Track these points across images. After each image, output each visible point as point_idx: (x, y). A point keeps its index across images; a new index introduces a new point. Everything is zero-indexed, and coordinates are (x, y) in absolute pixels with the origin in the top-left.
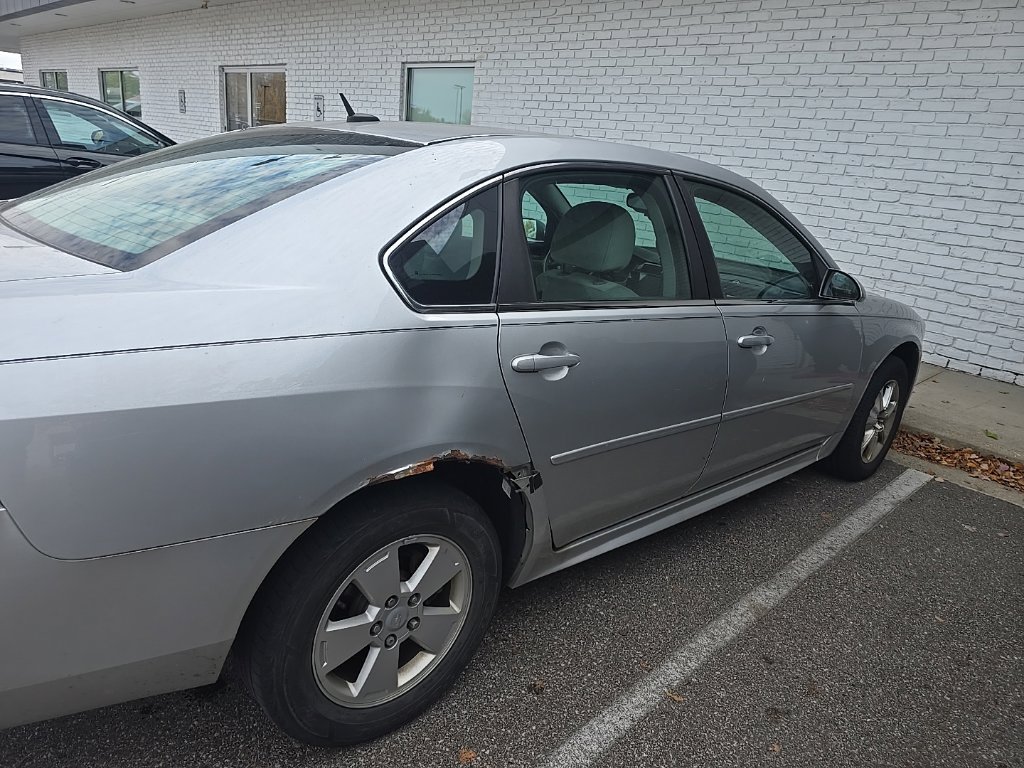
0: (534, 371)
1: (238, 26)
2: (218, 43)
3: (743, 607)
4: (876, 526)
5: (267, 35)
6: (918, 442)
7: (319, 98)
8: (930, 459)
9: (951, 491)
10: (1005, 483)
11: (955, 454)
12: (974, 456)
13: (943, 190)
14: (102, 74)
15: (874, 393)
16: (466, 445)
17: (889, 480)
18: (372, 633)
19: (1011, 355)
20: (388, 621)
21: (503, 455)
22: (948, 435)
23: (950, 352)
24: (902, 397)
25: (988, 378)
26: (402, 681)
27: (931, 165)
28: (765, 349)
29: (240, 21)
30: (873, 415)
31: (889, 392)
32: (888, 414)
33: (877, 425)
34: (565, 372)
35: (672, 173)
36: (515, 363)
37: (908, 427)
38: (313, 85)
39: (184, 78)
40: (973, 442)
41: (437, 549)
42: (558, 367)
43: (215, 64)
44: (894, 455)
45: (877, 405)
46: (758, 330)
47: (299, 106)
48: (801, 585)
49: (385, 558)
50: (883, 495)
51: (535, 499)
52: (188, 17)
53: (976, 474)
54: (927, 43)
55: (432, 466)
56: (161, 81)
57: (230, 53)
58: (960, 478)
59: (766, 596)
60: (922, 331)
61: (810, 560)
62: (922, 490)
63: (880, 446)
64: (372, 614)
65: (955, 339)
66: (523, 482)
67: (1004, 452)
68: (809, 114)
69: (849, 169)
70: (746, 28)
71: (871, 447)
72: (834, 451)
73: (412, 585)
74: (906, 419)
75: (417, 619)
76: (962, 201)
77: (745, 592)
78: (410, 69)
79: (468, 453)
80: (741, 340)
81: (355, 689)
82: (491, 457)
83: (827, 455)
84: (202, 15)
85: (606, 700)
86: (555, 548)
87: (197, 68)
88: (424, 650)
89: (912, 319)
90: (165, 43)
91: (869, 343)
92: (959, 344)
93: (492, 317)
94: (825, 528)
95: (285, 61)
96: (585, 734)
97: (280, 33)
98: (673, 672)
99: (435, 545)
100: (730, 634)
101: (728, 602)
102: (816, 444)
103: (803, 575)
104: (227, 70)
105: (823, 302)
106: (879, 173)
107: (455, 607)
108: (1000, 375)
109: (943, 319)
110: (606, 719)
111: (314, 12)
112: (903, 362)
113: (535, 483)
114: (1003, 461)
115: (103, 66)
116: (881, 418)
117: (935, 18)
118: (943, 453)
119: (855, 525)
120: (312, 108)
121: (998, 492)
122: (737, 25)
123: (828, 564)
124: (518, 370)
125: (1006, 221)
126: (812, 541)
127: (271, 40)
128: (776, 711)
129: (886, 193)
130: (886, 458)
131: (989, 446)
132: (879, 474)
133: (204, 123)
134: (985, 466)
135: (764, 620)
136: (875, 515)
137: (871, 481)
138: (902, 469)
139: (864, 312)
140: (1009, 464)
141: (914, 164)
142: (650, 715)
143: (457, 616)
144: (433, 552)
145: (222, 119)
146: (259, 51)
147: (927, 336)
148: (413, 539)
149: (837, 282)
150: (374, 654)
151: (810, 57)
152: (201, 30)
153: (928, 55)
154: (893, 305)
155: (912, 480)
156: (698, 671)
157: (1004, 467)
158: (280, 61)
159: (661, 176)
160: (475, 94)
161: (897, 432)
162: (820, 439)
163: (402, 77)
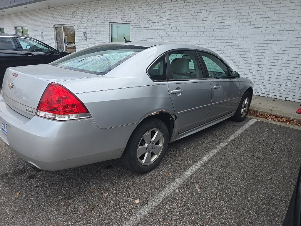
0: (175, 94)
1: (59, 13)
2: (53, 18)
3: (218, 147)
4: (246, 130)
5: (68, 16)
6: (254, 113)
7: (84, 33)
8: (257, 116)
9: (262, 123)
10: (275, 120)
11: (263, 115)
12: (267, 115)
13: (256, 51)
14: (16, 28)
15: (243, 100)
16: (164, 109)
17: (248, 121)
18: (147, 149)
19: (275, 91)
20: (149, 147)
21: (170, 112)
22: (261, 111)
23: (260, 92)
24: (249, 101)
25: (270, 98)
26: (152, 160)
27: (252, 45)
28: (219, 89)
29: (60, 12)
30: (243, 106)
31: (246, 100)
32: (247, 105)
33: (244, 108)
34: (181, 94)
35: (197, 50)
36: (172, 92)
37: (251, 109)
38: (83, 29)
39: (43, 29)
40: (267, 112)
41: (158, 132)
42: (179, 93)
43: (52, 24)
44: (248, 116)
45: (244, 103)
46: (217, 85)
47: (79, 36)
48: (230, 142)
49: (148, 133)
50: (246, 124)
51: (176, 121)
52: (43, 11)
53: (268, 119)
54: (250, 14)
55: (158, 113)
56: (35, 30)
57: (57, 21)
58: (264, 120)
59: (223, 145)
60: (253, 85)
61: (232, 137)
62: (256, 123)
63: (245, 113)
64: (146, 145)
65: (261, 88)
66: (174, 117)
67: (274, 113)
68: (222, 33)
69: (232, 47)
70: (204, 11)
71: (243, 113)
72: (235, 114)
73: (153, 139)
74: (250, 107)
75: (154, 147)
76: (261, 53)
77: (218, 144)
78: (111, 24)
79: (164, 110)
80: (214, 87)
81: (143, 161)
82: (168, 112)
83: (233, 115)
84: (47, 10)
85: (193, 164)
86: (179, 134)
87: (46, 26)
88: (155, 155)
89: (251, 83)
90: (36, 19)
91: (241, 89)
92: (262, 89)
93: (166, 82)
94: (234, 132)
95: (74, 23)
96: (190, 170)
97: (72, 15)
98: (205, 159)
99: (157, 131)
100: (216, 151)
101: (215, 146)
102: (230, 113)
103: (230, 140)
104: (56, 26)
105: (231, 78)
106: (240, 47)
107: (161, 145)
108: (273, 97)
109: (258, 83)
110: (193, 167)
111: (82, 9)
112: (249, 92)
113: (176, 118)
114: (274, 115)
115: (16, 26)
116: (245, 107)
117: (251, 7)
118: (260, 115)
119: (240, 131)
120: (83, 36)
121: (273, 122)
122: (201, 10)
123: (236, 138)
124: (172, 93)
125: (272, 58)
126: (231, 134)
127: (70, 17)
128: (228, 164)
129: (242, 52)
130: (246, 117)
131: (270, 112)
132: (245, 120)
133: (49, 42)
134: (270, 117)
135: (223, 149)
136: (245, 128)
137: (243, 121)
138: (251, 119)
139: (239, 81)
140: (275, 116)
141: (248, 45)
142: (202, 166)
143: (161, 147)
144: (157, 133)
145: (55, 40)
146: (66, 20)
147: (254, 85)
148: (153, 129)
149: (234, 73)
150: (147, 154)
151: (221, 18)
152: (47, 15)
153: (250, 17)
154: (246, 79)
155: (253, 121)
156: (211, 158)
157: (274, 117)
158: (72, 23)
159: (195, 51)
160: (131, 31)
161: (249, 111)
162: (231, 111)
163: (109, 26)
